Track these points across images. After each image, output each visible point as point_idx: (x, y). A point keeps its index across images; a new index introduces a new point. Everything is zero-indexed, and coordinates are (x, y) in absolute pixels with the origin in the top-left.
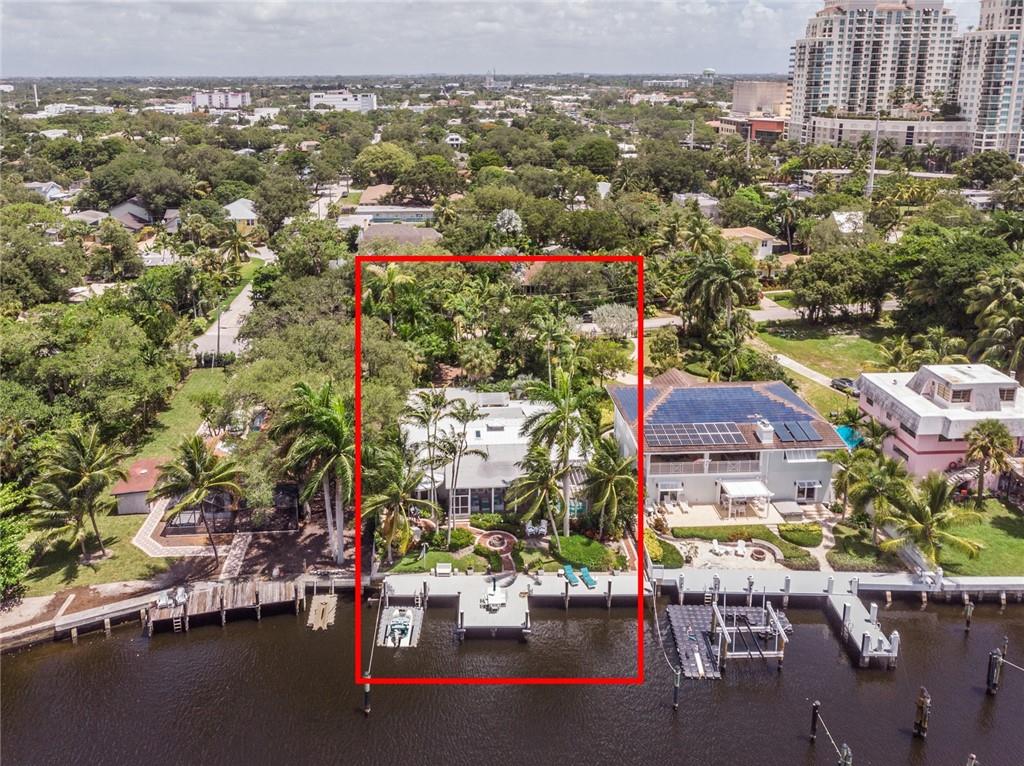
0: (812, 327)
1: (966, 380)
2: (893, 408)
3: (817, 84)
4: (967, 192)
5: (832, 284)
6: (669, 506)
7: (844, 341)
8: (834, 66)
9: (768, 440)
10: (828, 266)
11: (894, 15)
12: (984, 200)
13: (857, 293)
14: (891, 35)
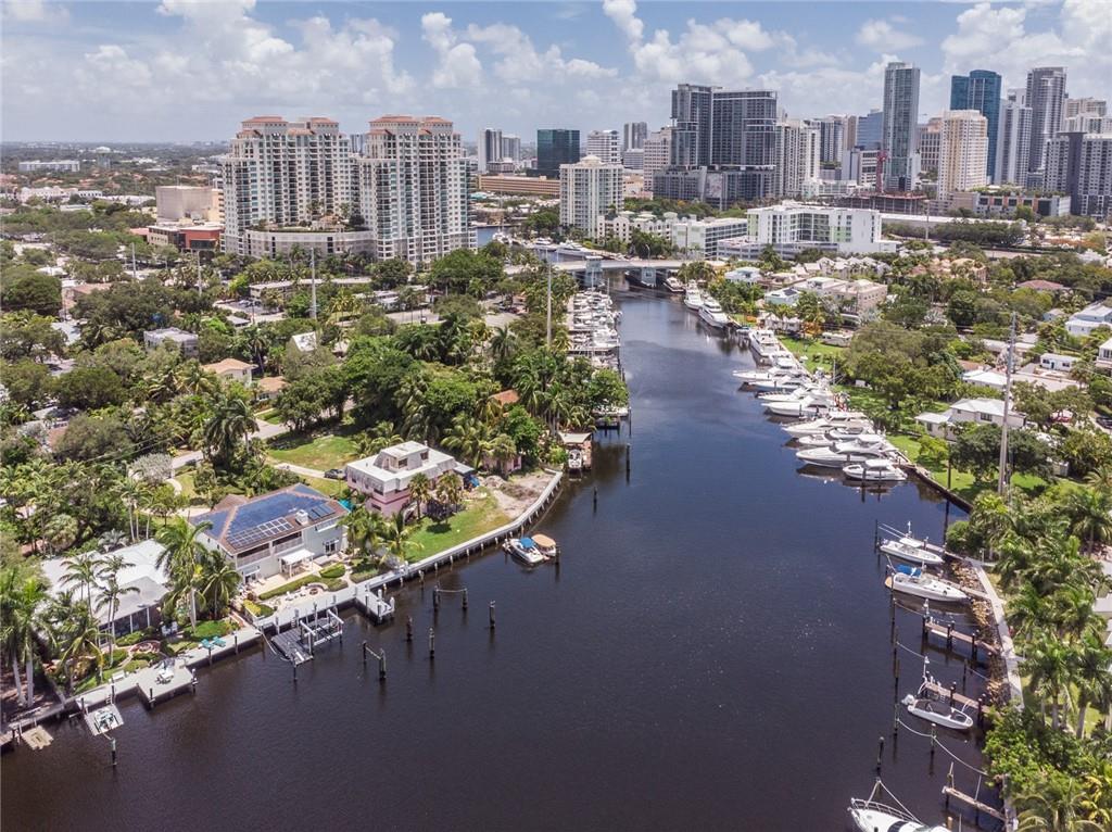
0: (299, 436)
1: (404, 453)
2: (369, 481)
3: (246, 200)
4: (380, 293)
5: (310, 402)
6: (252, 584)
7: (324, 441)
8: (259, 183)
9: (305, 522)
10: (306, 389)
11: (302, 139)
12: (391, 300)
13: (326, 404)
14: (301, 154)
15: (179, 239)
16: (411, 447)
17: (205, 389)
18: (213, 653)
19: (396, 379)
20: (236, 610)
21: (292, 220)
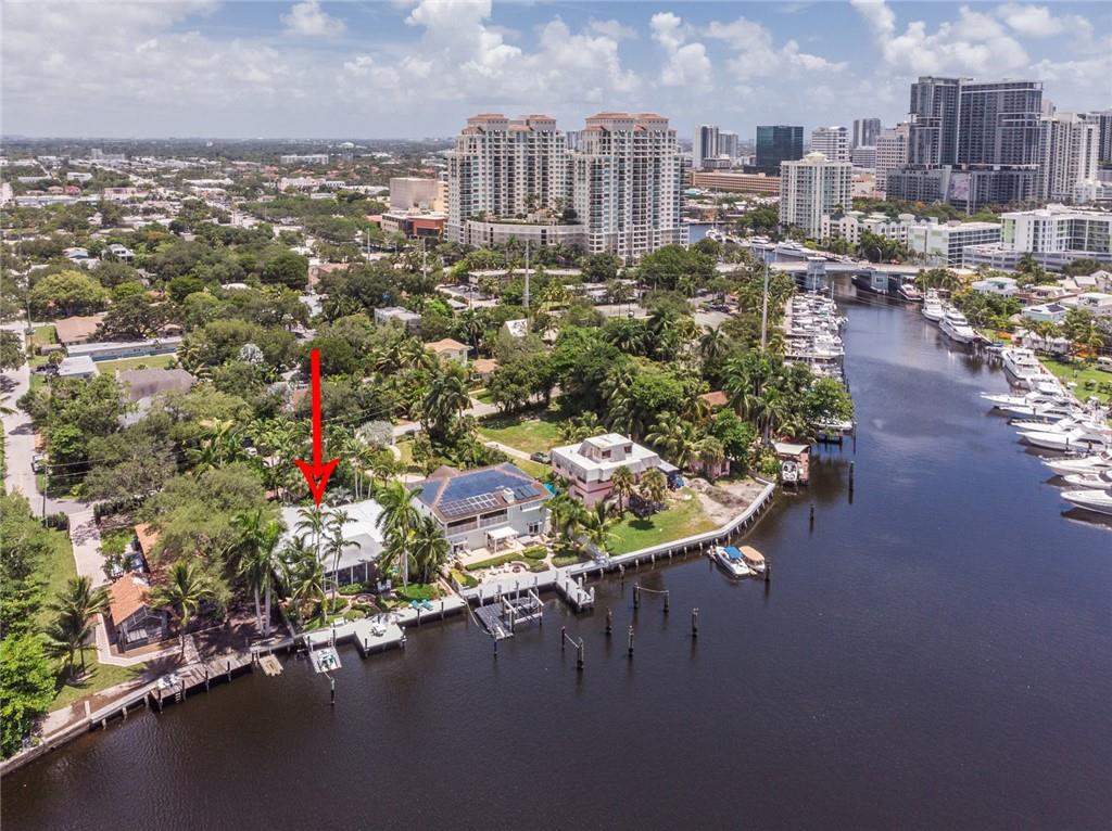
0: (508, 418)
1: (608, 445)
2: (572, 468)
3: (469, 192)
4: (589, 286)
5: (520, 385)
6: (460, 554)
7: (531, 424)
8: (480, 177)
9: (511, 500)
10: (515, 374)
11: (521, 135)
12: (600, 293)
13: (534, 389)
14: (520, 150)
15: (408, 226)
16: (615, 439)
17: (426, 365)
18: (422, 614)
19: (602, 370)
20: (443, 577)
21: (510, 212)
